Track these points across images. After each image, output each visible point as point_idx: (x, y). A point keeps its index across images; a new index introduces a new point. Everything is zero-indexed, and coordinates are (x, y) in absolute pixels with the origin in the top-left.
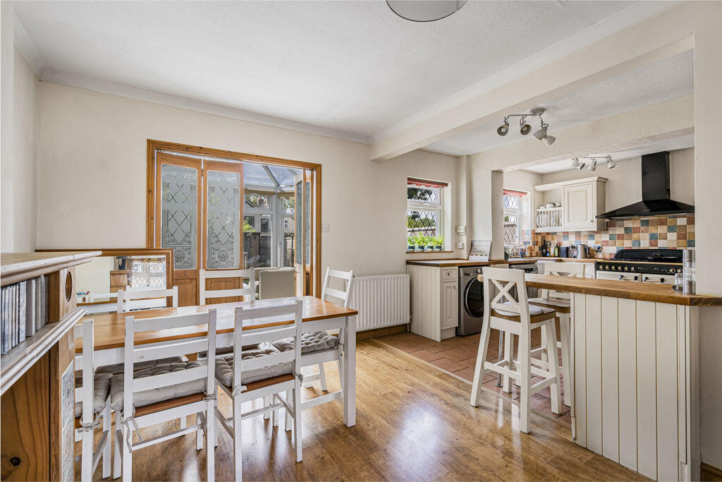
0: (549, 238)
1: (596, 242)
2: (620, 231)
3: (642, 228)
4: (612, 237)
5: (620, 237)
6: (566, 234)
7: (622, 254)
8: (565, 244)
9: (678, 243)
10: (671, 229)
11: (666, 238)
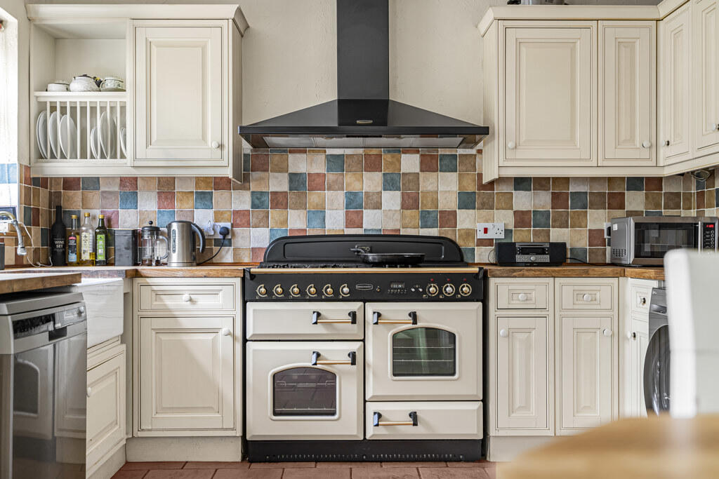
0: (73, 201)
1: (218, 216)
2: (278, 183)
3: (331, 177)
4: (258, 201)
5: (279, 201)
6: (129, 187)
7: (283, 249)
8: (127, 220)
9: (403, 217)
10: (391, 183)
11: (378, 206)
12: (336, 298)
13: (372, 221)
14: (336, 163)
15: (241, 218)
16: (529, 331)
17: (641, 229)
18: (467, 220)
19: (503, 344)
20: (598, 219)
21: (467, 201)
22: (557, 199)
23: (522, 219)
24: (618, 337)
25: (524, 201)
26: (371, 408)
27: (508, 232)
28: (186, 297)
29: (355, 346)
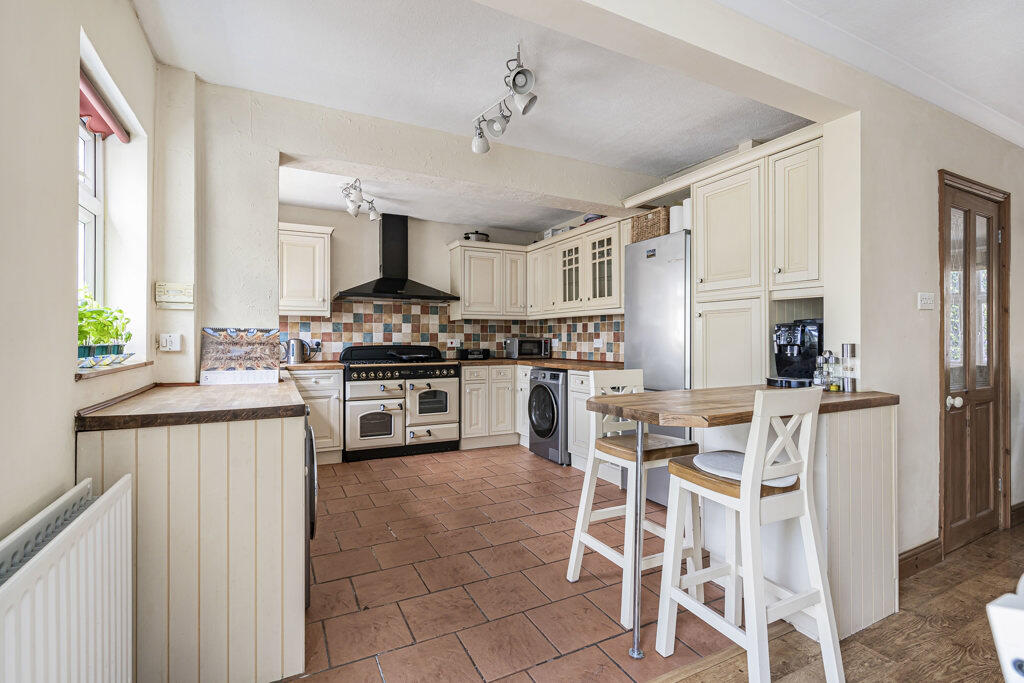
1: (313, 336)
2: (348, 318)
3: (375, 316)
4: (337, 328)
5: (348, 328)
7: (351, 354)
9: (412, 336)
10: (406, 319)
11: (400, 331)
12: (392, 378)
13: (397, 338)
14: (379, 309)
15: (327, 336)
16: (478, 390)
17: (521, 343)
18: (442, 338)
19: (468, 397)
20: (500, 338)
21: (443, 329)
22: (484, 329)
23: (468, 337)
24: (514, 391)
25: (468, 329)
26: (408, 430)
27: (462, 344)
28: (313, 380)
29: (401, 401)
